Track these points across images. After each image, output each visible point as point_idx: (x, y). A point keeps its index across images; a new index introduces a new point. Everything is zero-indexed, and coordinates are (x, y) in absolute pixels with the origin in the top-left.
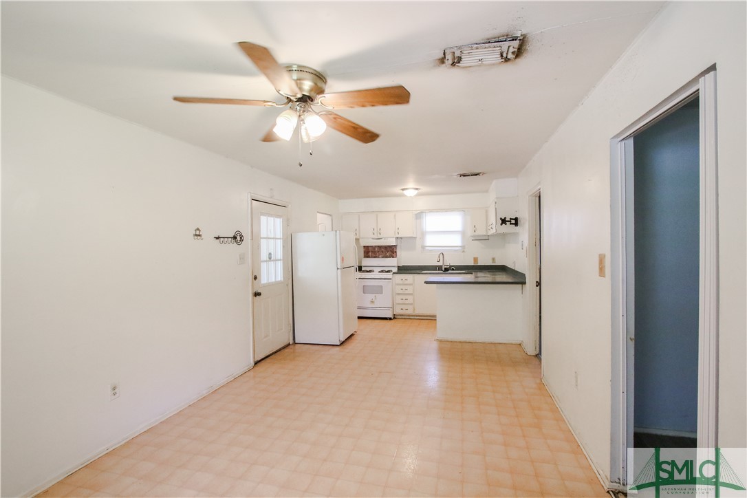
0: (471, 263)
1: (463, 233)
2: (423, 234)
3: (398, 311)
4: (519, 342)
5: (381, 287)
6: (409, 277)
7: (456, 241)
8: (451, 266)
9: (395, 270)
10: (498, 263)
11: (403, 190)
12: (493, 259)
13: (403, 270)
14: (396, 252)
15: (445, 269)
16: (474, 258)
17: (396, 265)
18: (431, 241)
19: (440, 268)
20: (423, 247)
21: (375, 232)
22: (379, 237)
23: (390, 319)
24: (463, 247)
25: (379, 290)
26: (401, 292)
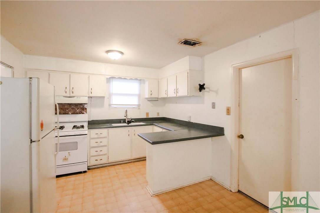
0: (144, 117)
1: (139, 96)
2: (110, 95)
3: (93, 162)
4: (209, 178)
5: (77, 142)
6: (103, 132)
7: (134, 101)
8: (132, 119)
9: (86, 125)
10: (161, 116)
11: (108, 52)
12: (158, 114)
13: (93, 124)
14: (86, 109)
15: (128, 121)
16: (147, 113)
17: (87, 120)
18: (116, 101)
19: (124, 121)
20: (110, 105)
21: (68, 90)
22: (72, 95)
23: (85, 172)
24: (139, 105)
25: (74, 146)
26: (96, 145)
